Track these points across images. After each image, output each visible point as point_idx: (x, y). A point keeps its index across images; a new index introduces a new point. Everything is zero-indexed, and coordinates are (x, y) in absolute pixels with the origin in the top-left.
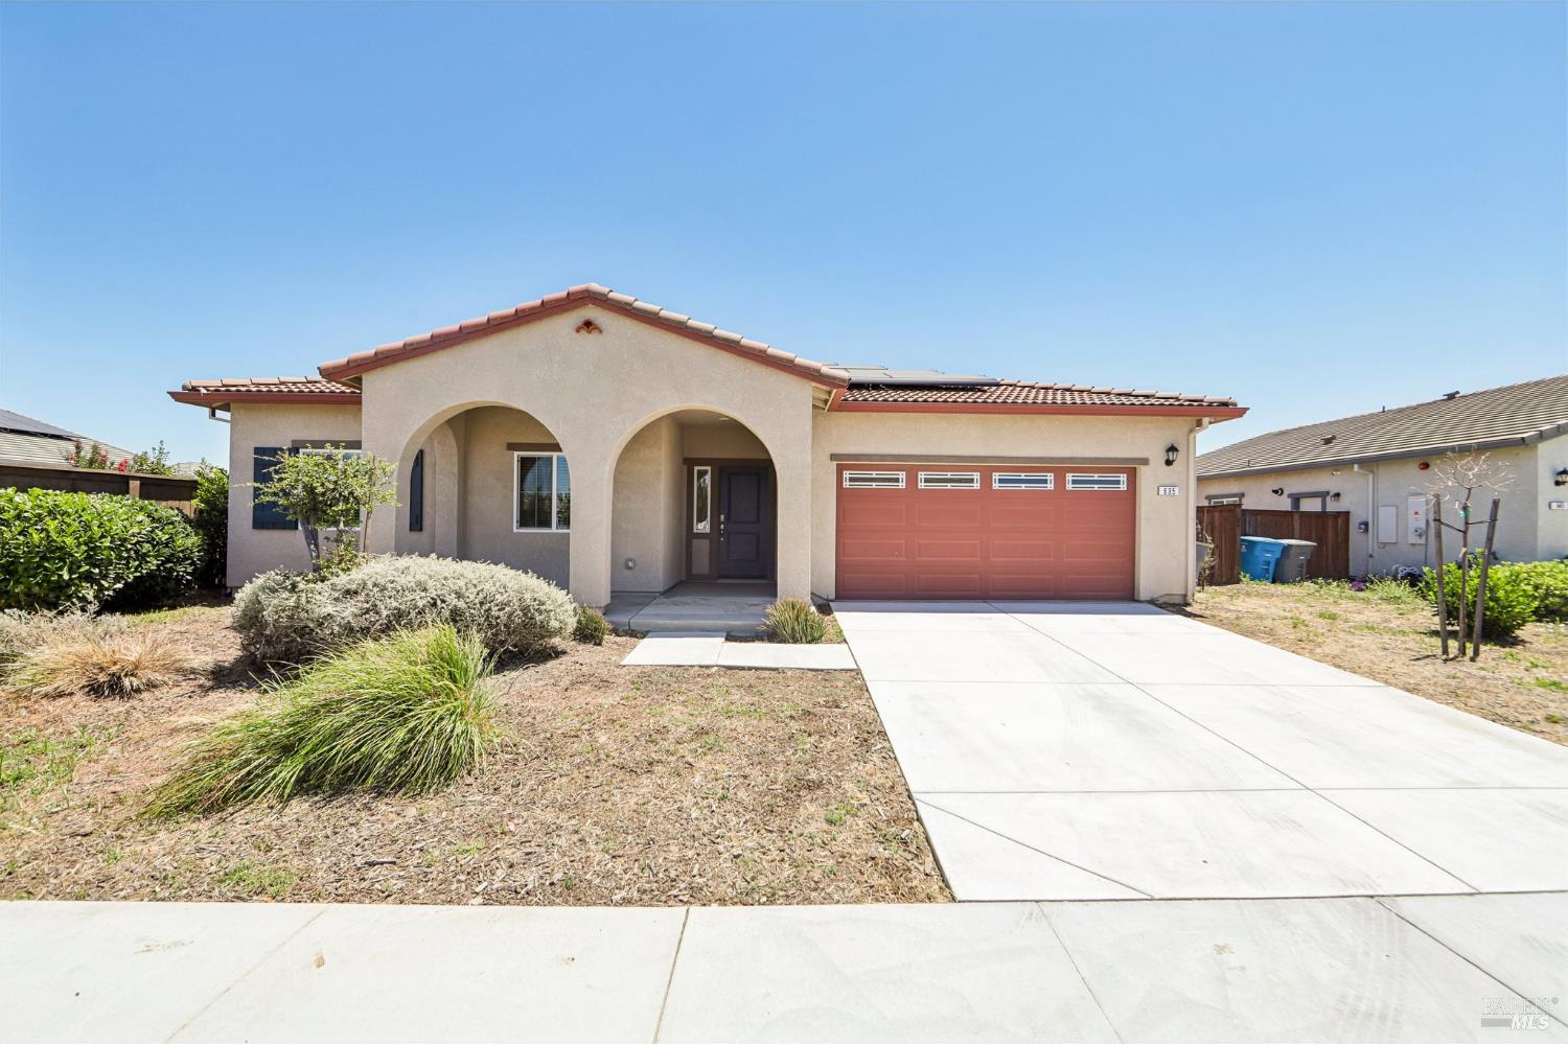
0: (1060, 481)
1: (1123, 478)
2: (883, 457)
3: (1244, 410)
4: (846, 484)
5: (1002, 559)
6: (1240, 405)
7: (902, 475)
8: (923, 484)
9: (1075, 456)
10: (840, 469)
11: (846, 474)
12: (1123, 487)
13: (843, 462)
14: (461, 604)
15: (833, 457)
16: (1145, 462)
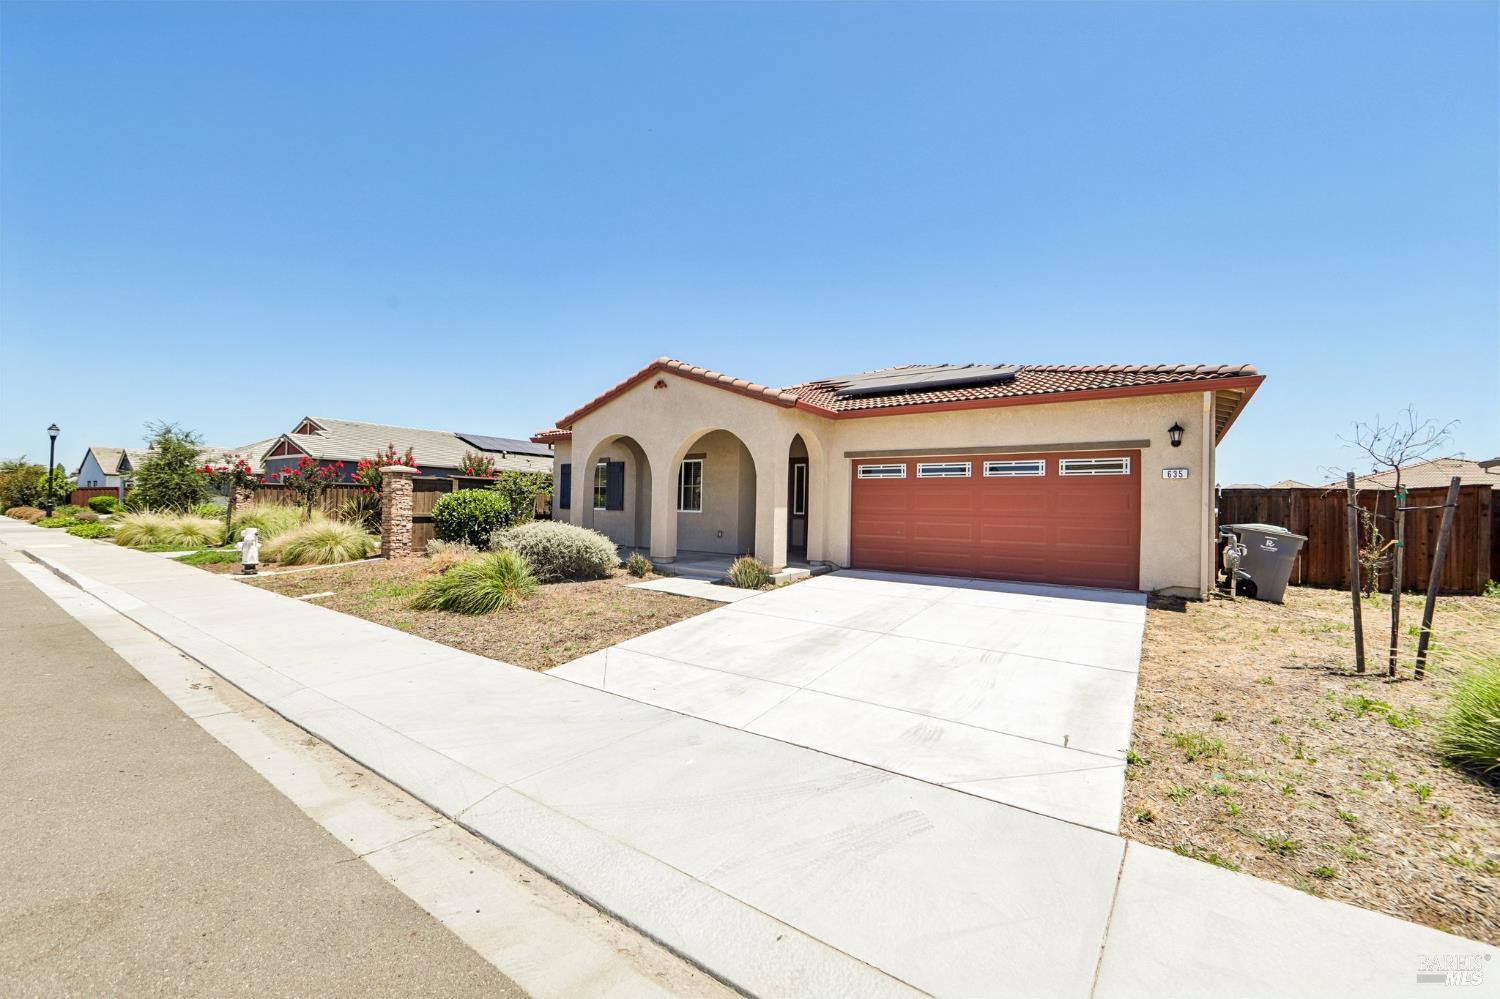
0: (1052, 467)
1: (1126, 461)
2: (883, 452)
3: (1261, 379)
4: (861, 476)
5: (991, 542)
6: (1259, 374)
7: (903, 467)
8: (921, 474)
9: (1061, 442)
10: (855, 464)
11: (861, 468)
12: (1126, 471)
13: (856, 459)
14: (548, 545)
15: (847, 455)
16: (1147, 443)
